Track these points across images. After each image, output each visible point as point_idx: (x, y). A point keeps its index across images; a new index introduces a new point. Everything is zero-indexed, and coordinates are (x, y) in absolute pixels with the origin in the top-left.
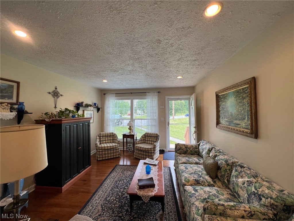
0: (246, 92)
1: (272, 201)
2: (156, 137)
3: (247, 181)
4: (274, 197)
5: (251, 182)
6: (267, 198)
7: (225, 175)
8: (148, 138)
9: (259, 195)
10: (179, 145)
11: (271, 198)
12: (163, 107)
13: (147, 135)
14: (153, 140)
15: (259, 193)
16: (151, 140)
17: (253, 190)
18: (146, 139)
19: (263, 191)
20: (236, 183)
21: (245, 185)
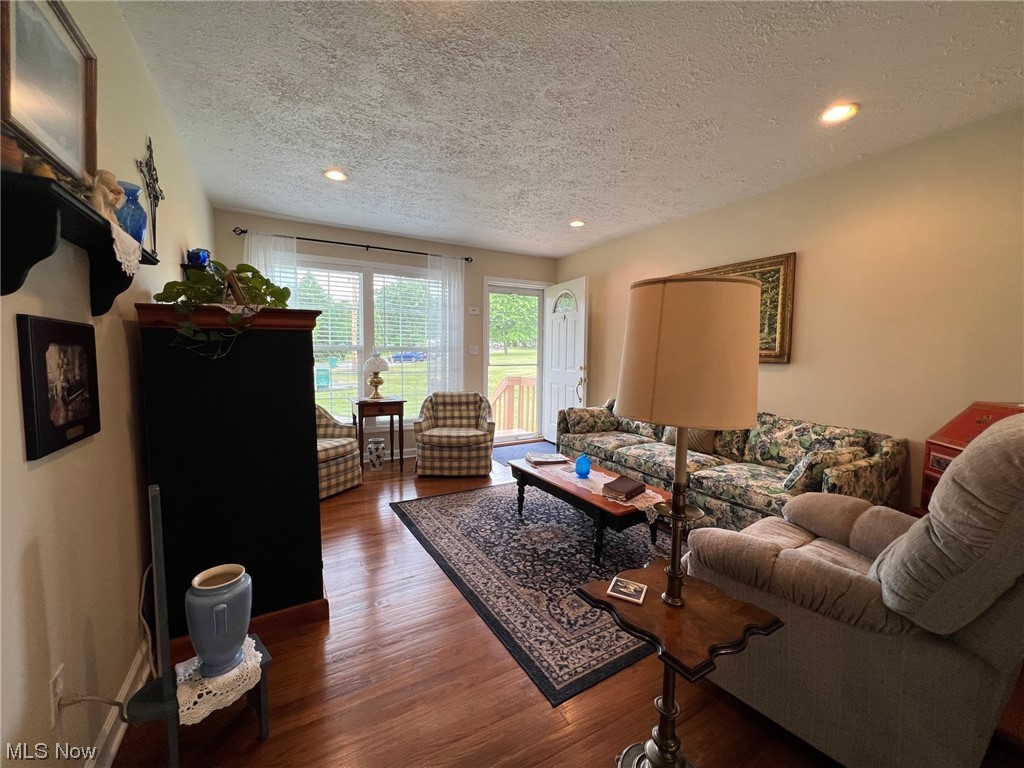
0: (771, 279)
1: (852, 439)
2: (475, 403)
3: (796, 430)
4: (852, 433)
5: (804, 430)
6: (843, 438)
7: (732, 440)
8: (445, 410)
9: (829, 440)
10: (575, 412)
11: (849, 436)
12: (477, 312)
13: (440, 400)
14: (465, 414)
15: (827, 437)
16: (456, 414)
17: (814, 437)
18: (441, 414)
19: (831, 433)
20: (771, 443)
21: (794, 437)
